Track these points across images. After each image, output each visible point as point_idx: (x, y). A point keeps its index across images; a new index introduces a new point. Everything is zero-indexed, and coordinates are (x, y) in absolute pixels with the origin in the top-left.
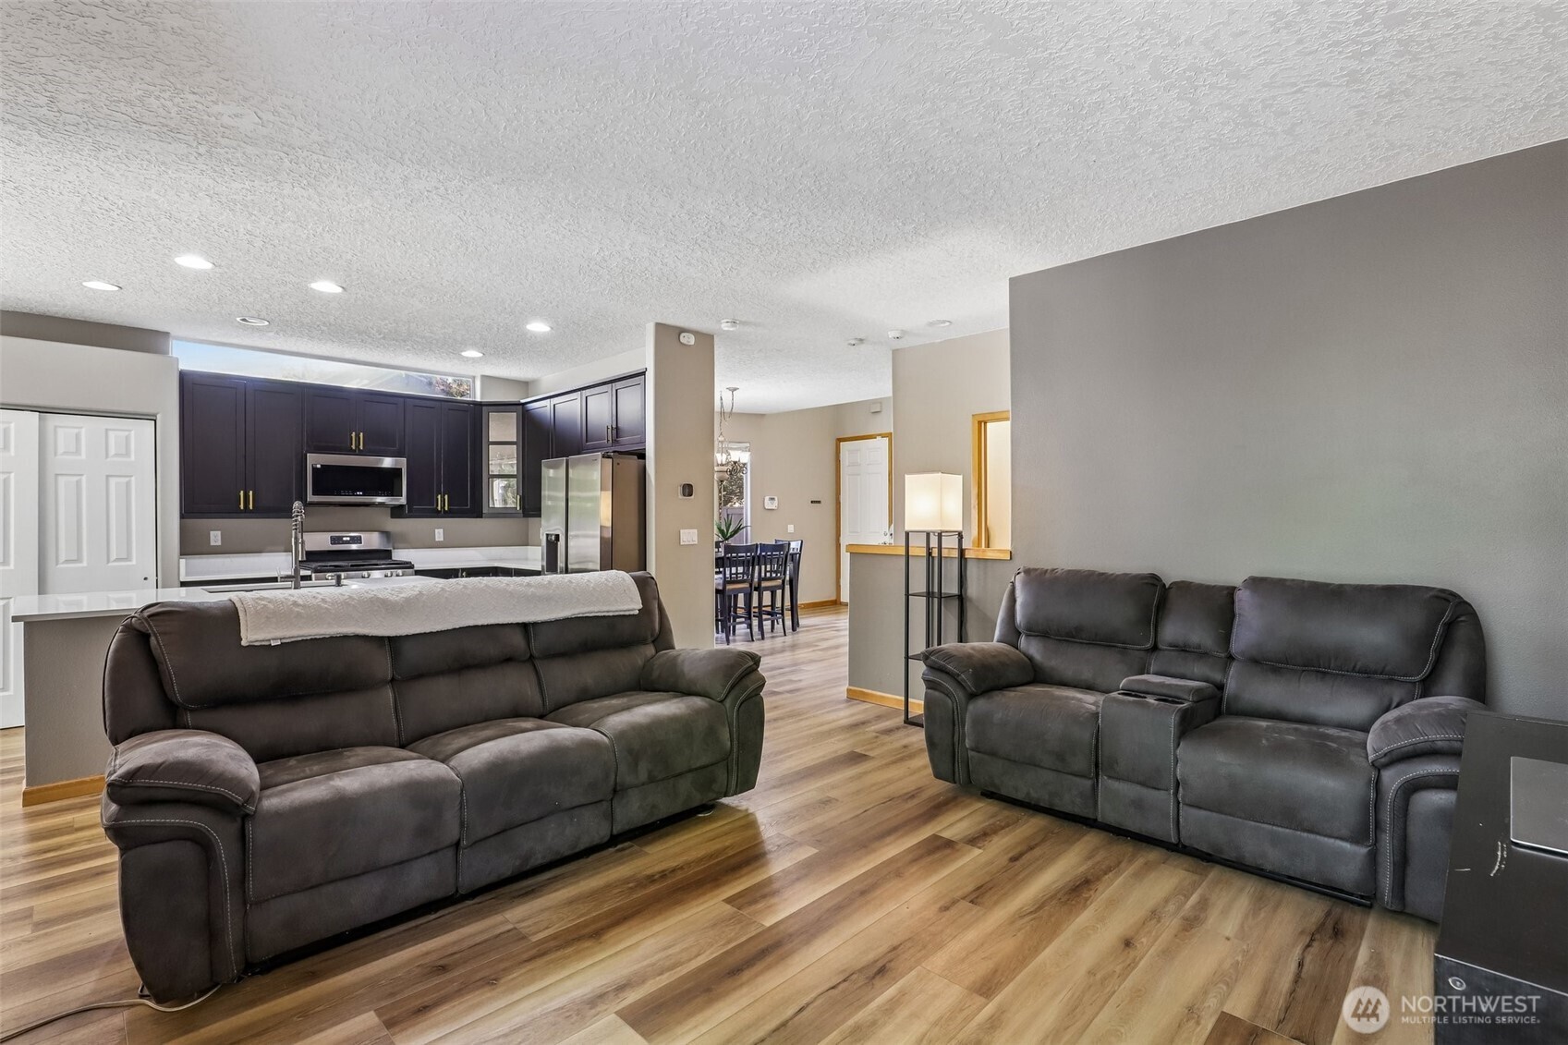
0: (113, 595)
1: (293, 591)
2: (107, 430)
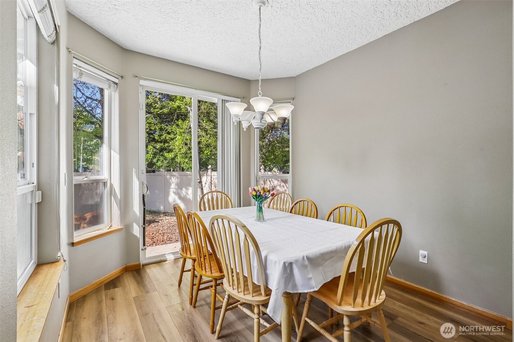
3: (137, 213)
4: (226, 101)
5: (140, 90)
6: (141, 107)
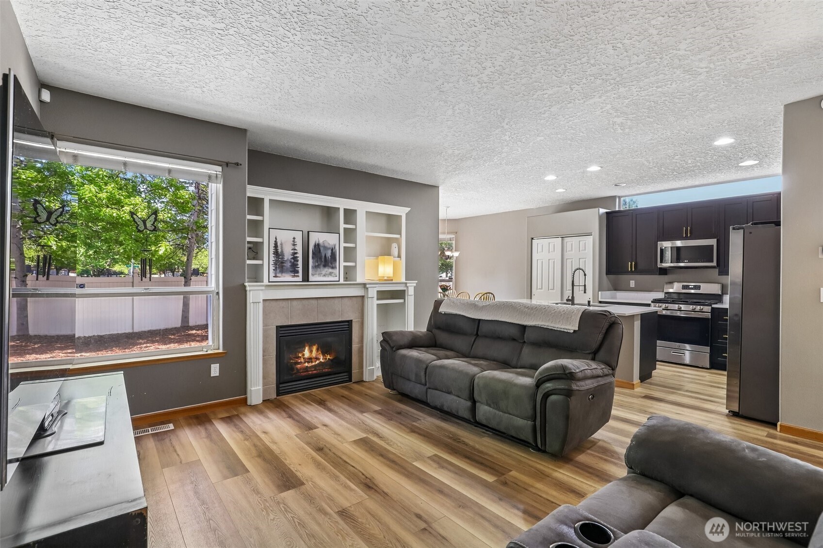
0: (538, 301)
1: (570, 306)
2: (579, 241)
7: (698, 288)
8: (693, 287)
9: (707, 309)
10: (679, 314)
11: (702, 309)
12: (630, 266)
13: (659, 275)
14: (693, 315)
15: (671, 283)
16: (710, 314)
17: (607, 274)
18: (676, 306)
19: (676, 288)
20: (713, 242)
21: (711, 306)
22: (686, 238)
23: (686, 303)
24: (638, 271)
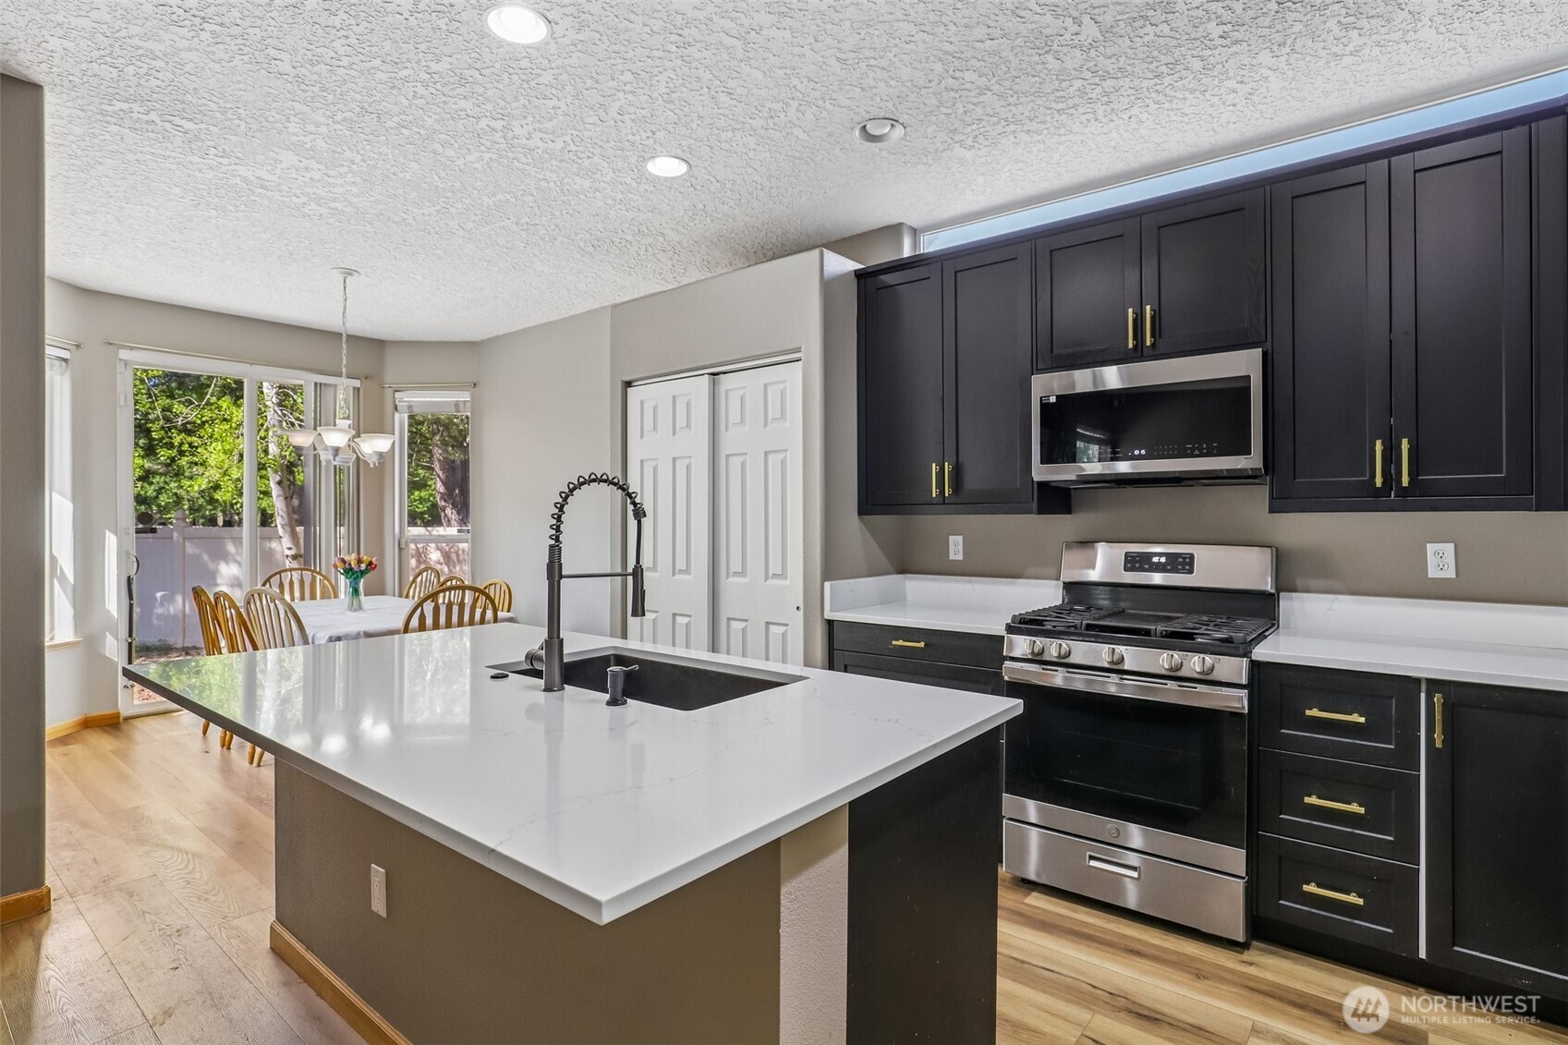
3: (112, 612)
4: (326, 385)
5: (120, 368)
6: (122, 403)
7: (1184, 563)
8: (1163, 560)
9: (1232, 668)
10: (1112, 686)
11: (1212, 669)
12: (935, 475)
13: (1039, 512)
14: (1171, 693)
15: (1087, 543)
16: (1244, 693)
17: (861, 512)
18: (1101, 653)
19: (1103, 564)
20: (1243, 364)
21: (1246, 654)
22: (1139, 354)
23: (1139, 636)
24: (965, 499)
